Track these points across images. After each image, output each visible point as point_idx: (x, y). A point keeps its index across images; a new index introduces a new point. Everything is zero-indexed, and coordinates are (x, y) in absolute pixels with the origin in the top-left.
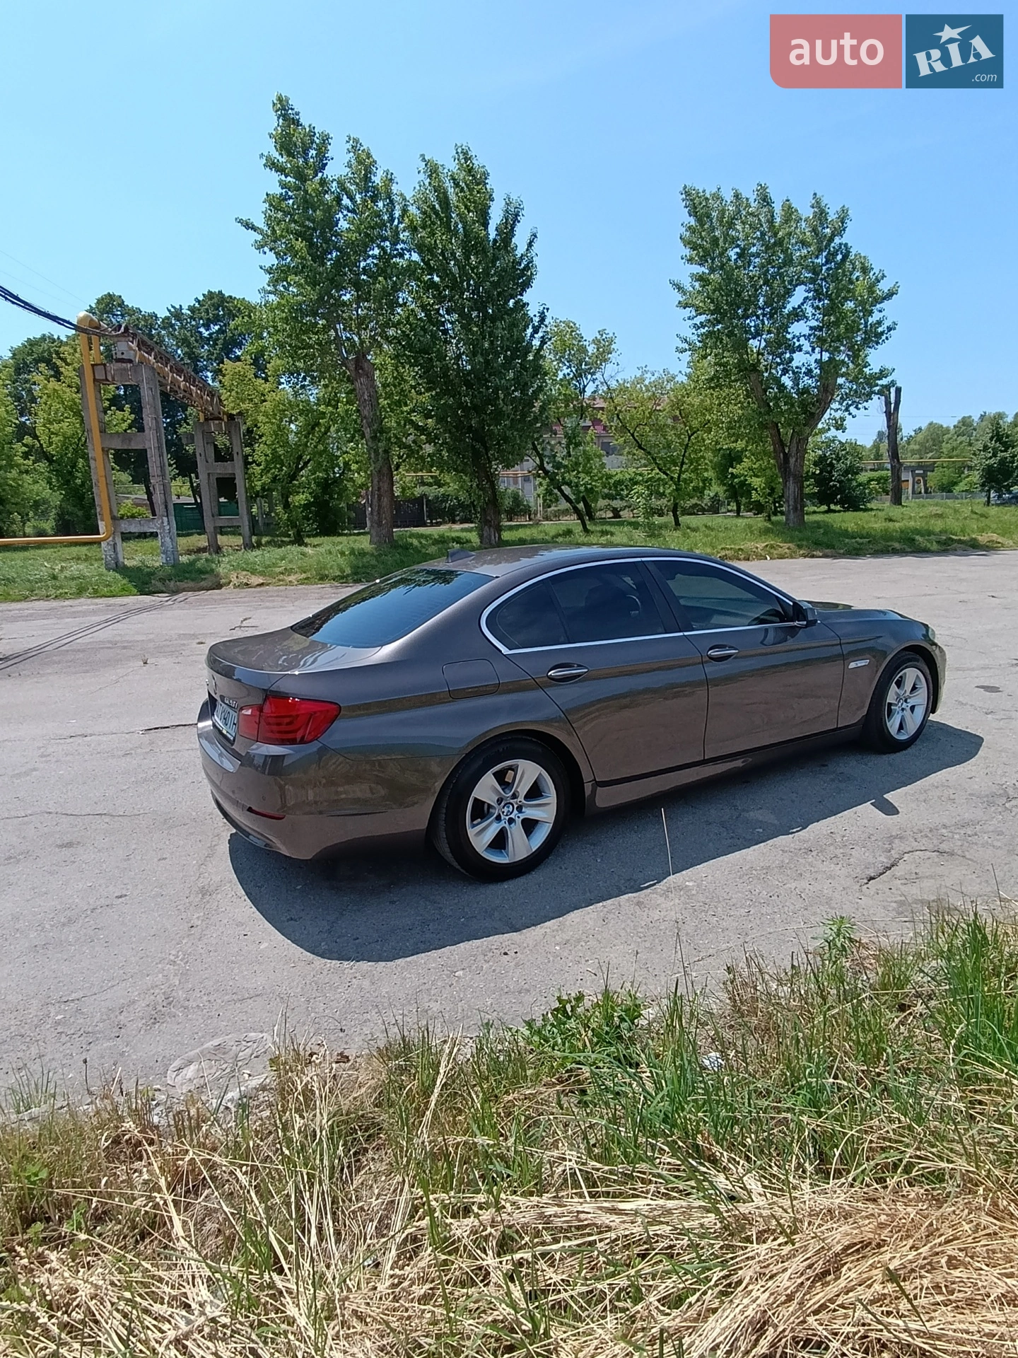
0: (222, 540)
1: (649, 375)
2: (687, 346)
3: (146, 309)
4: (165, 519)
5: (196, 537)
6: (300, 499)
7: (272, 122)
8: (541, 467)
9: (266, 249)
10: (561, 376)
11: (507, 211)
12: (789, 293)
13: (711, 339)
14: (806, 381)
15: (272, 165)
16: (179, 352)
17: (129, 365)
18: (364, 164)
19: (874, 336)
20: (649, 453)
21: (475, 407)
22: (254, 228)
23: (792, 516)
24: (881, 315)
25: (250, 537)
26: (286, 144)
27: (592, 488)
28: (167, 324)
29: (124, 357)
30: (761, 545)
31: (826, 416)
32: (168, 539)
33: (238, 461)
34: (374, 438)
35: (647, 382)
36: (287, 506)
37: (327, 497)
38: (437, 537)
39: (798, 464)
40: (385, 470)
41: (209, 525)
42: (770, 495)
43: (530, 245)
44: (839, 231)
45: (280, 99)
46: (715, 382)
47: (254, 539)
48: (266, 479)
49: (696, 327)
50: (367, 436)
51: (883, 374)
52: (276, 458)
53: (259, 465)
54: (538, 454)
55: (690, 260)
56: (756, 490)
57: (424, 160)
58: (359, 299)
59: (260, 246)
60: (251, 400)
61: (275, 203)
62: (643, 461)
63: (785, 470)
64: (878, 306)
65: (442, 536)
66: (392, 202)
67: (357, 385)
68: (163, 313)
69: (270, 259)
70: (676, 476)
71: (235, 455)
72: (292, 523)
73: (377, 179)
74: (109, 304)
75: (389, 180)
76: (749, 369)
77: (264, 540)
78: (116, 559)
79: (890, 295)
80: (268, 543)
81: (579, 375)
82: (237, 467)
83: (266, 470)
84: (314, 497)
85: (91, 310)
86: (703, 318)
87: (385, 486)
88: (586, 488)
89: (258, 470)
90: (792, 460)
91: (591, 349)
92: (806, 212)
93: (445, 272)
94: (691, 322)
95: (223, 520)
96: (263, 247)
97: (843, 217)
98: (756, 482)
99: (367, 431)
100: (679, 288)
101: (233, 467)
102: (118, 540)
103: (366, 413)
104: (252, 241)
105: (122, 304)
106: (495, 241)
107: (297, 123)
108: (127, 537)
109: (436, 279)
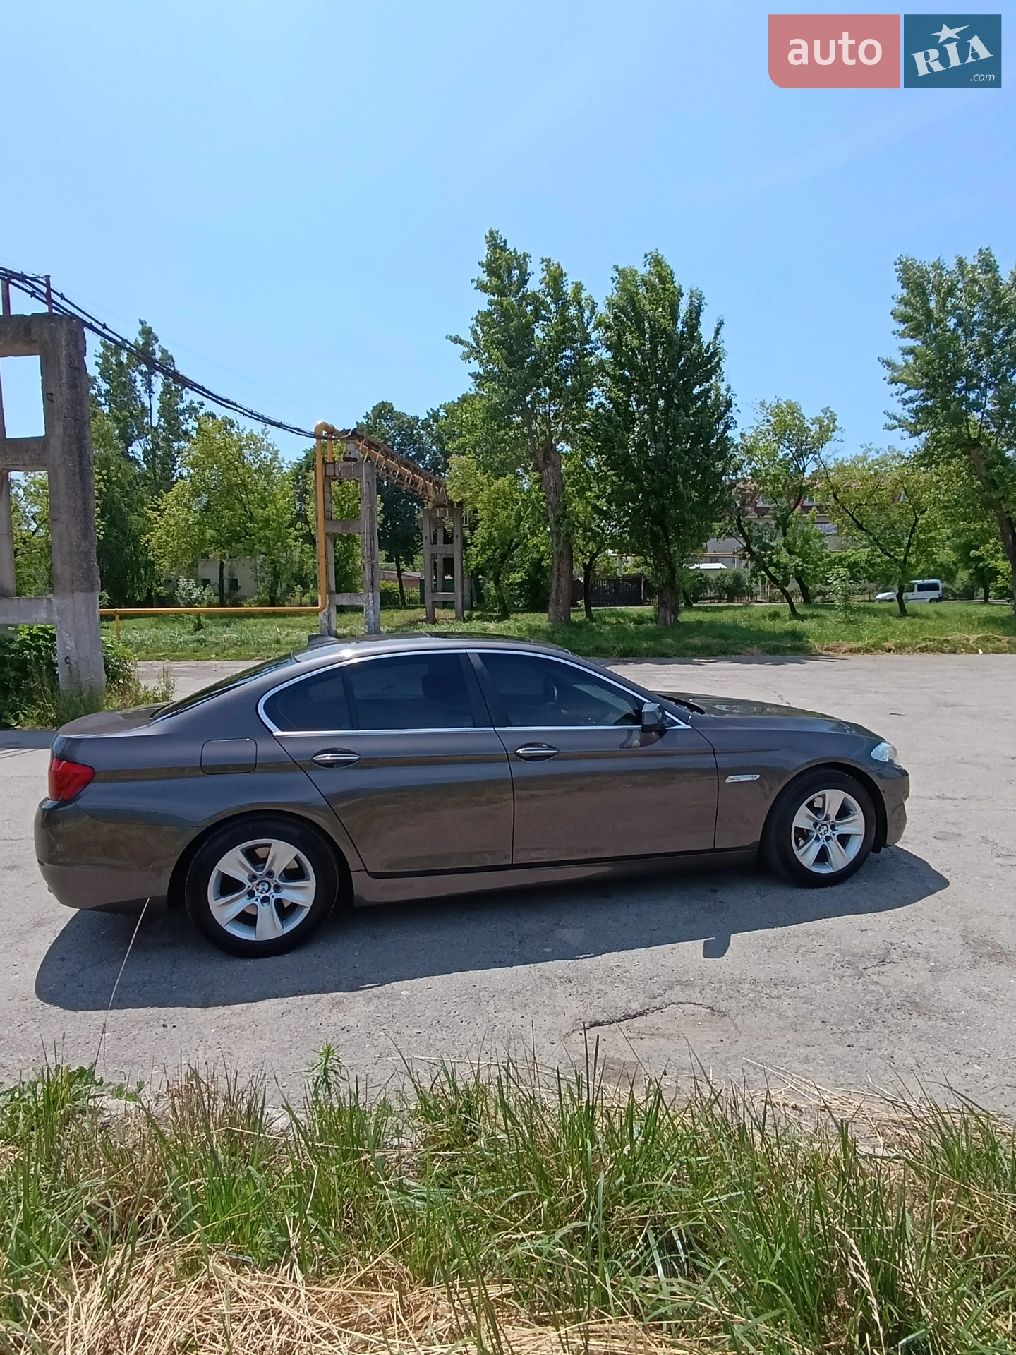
0: (439, 613)
1: (873, 453)
2: (895, 423)
3: (410, 413)
4: (370, 594)
5: (418, 610)
6: (517, 577)
7: (483, 253)
8: (748, 549)
9: (471, 359)
10: (781, 455)
11: (690, 305)
13: (924, 416)
15: (483, 287)
16: (434, 448)
17: (353, 463)
18: (556, 279)
20: (871, 534)
21: (654, 492)
22: (461, 342)
25: (463, 612)
26: (492, 268)
27: (803, 570)
28: (426, 425)
29: (352, 456)
30: (975, 637)
32: (371, 612)
33: (457, 543)
34: (556, 523)
35: (870, 460)
36: (497, 582)
37: (539, 576)
38: (635, 616)
40: (566, 552)
41: (428, 601)
43: (717, 332)
45: (491, 233)
46: (926, 458)
47: (466, 613)
48: (481, 560)
49: (905, 402)
50: (551, 520)
52: (491, 541)
53: (476, 546)
54: (744, 536)
55: (902, 335)
57: (617, 270)
58: (552, 396)
59: (466, 357)
60: (472, 489)
61: (483, 319)
62: (864, 542)
65: (640, 616)
66: (581, 307)
67: (545, 473)
68: (423, 416)
69: (475, 367)
70: (902, 558)
71: (455, 539)
72: (501, 600)
73: (568, 289)
74: (383, 411)
75: (579, 287)
76: (969, 444)
77: (475, 614)
78: (330, 627)
80: (478, 618)
81: (801, 454)
82: (455, 550)
83: (483, 551)
84: (528, 576)
85: (367, 417)
86: (912, 393)
87: (565, 567)
88: (796, 570)
89: (475, 550)
91: (814, 428)
93: (632, 366)
94: (898, 397)
95: (441, 596)
96: (468, 357)
99: (551, 516)
100: (889, 364)
101: (453, 548)
102: (333, 611)
103: (551, 499)
104: (461, 354)
105: (391, 410)
106: (682, 332)
107: (503, 249)
108: (341, 609)
109: (627, 374)
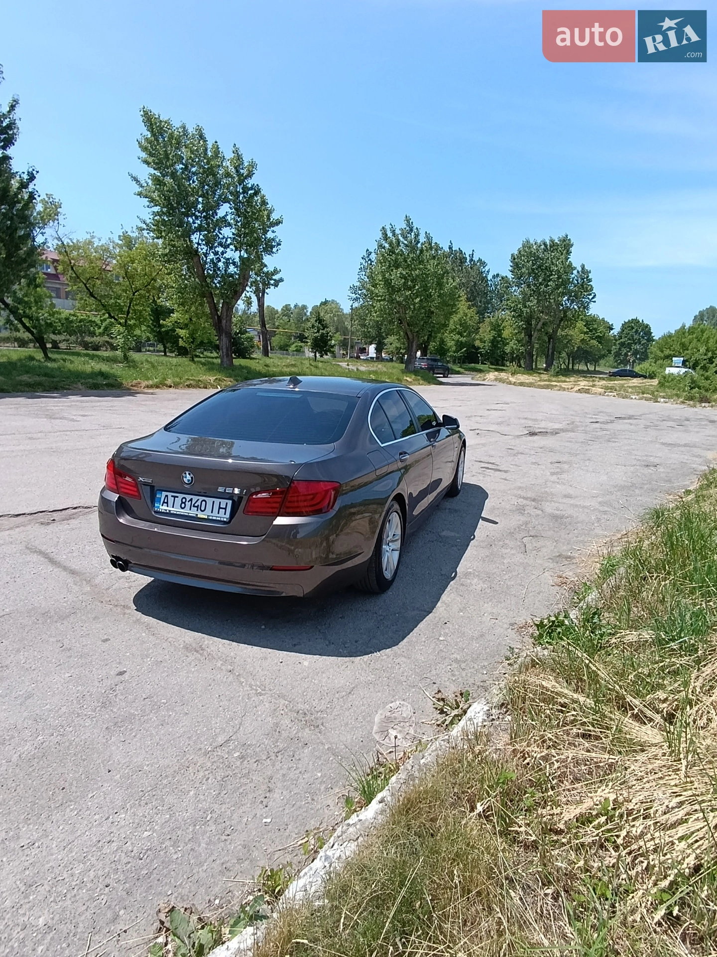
12: (218, 206)
14: (232, 269)
19: (270, 247)
20: (100, 301)
23: (225, 360)
24: (274, 235)
30: (212, 379)
31: (243, 295)
39: (228, 324)
42: (192, 342)
44: (250, 175)
49: (153, 214)
51: (276, 272)
55: (147, 163)
56: (182, 338)
63: (219, 328)
64: (272, 229)
70: (123, 321)
76: (191, 254)
79: (278, 223)
90: (224, 322)
92: (228, 154)
97: (253, 165)
98: (182, 332)
